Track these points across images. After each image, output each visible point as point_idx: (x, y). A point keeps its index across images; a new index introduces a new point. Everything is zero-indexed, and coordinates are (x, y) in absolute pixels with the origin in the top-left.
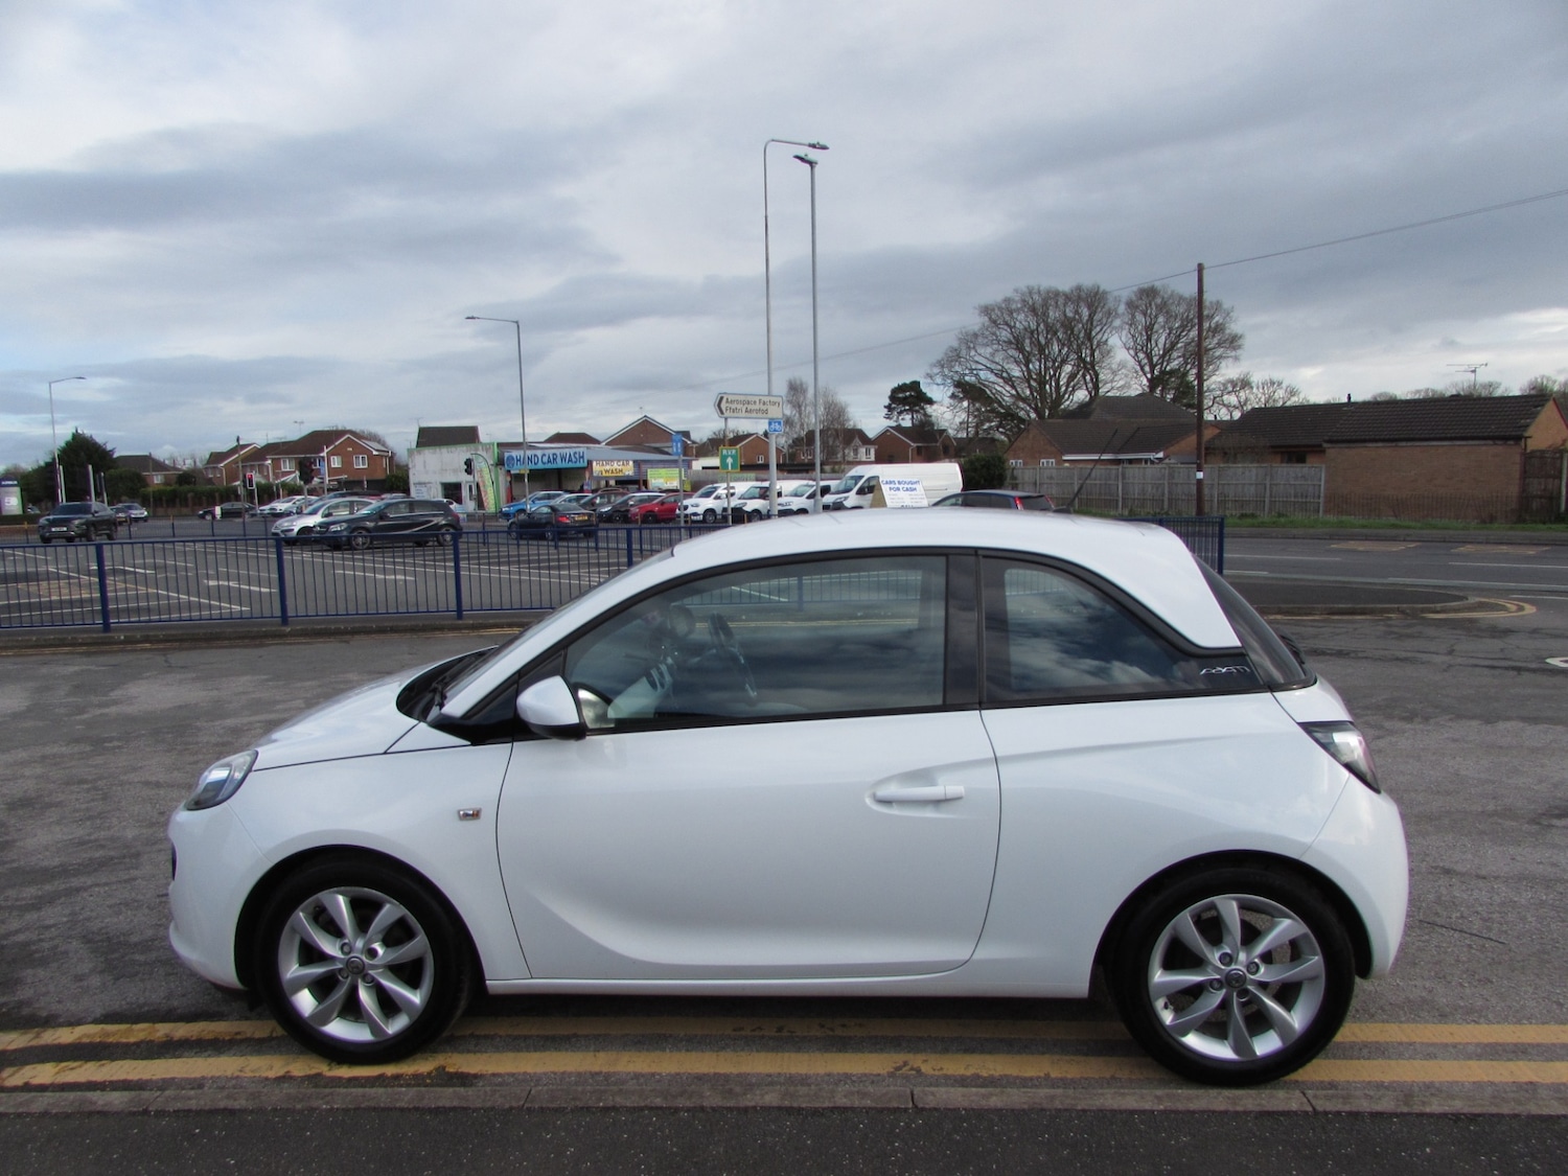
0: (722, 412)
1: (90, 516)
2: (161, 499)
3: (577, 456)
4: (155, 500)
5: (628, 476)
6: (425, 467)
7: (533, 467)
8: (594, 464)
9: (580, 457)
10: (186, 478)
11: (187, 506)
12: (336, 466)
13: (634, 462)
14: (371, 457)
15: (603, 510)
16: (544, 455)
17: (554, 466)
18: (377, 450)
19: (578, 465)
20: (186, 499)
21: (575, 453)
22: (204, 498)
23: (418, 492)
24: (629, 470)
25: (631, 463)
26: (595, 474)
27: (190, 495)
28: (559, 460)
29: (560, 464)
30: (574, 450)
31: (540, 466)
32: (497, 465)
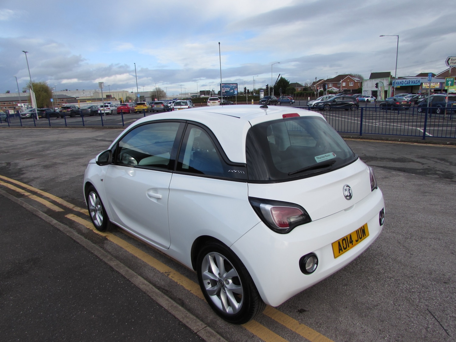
0: (449, 64)
1: (271, 99)
2: (298, 95)
3: (417, 81)
4: (297, 95)
5: (437, 88)
6: (367, 85)
7: (402, 85)
8: (423, 84)
9: (418, 82)
10: (306, 89)
11: (304, 97)
12: (344, 85)
13: (440, 83)
14: (355, 82)
15: (420, 100)
16: (406, 81)
17: (409, 85)
18: (357, 80)
19: (417, 84)
20: (304, 95)
21: (417, 80)
22: (308, 95)
23: (364, 94)
24: (437, 86)
25: (439, 83)
26: (423, 88)
27: (305, 94)
28: (411, 82)
29: (411, 84)
30: (417, 79)
31: (404, 85)
32: (389, 85)
